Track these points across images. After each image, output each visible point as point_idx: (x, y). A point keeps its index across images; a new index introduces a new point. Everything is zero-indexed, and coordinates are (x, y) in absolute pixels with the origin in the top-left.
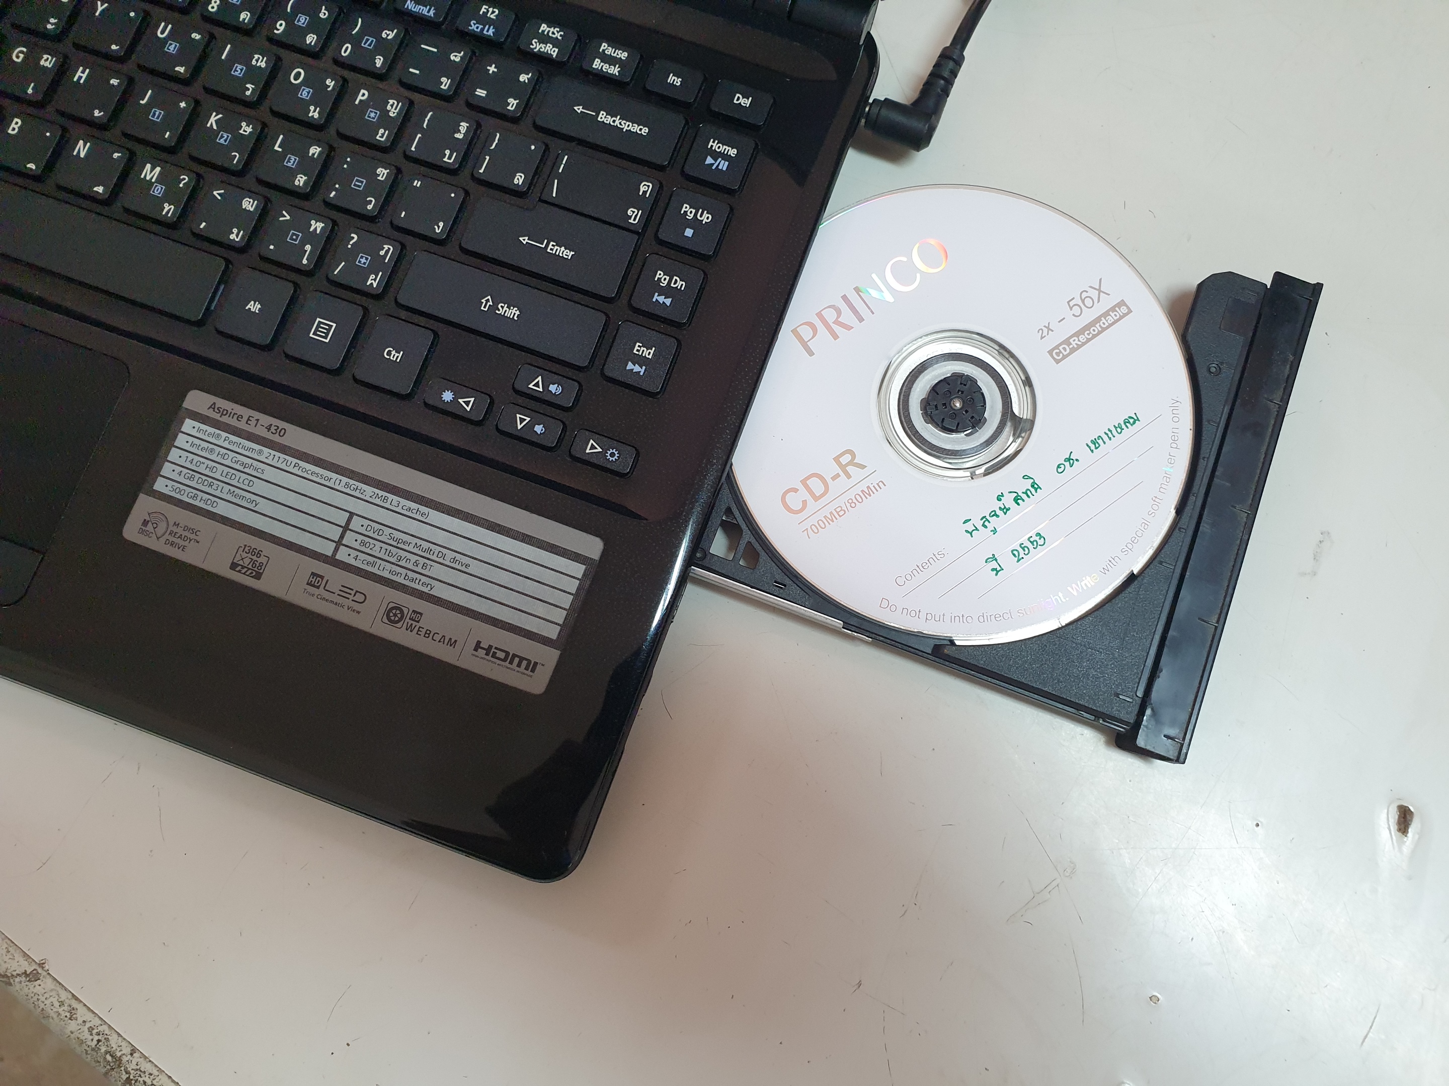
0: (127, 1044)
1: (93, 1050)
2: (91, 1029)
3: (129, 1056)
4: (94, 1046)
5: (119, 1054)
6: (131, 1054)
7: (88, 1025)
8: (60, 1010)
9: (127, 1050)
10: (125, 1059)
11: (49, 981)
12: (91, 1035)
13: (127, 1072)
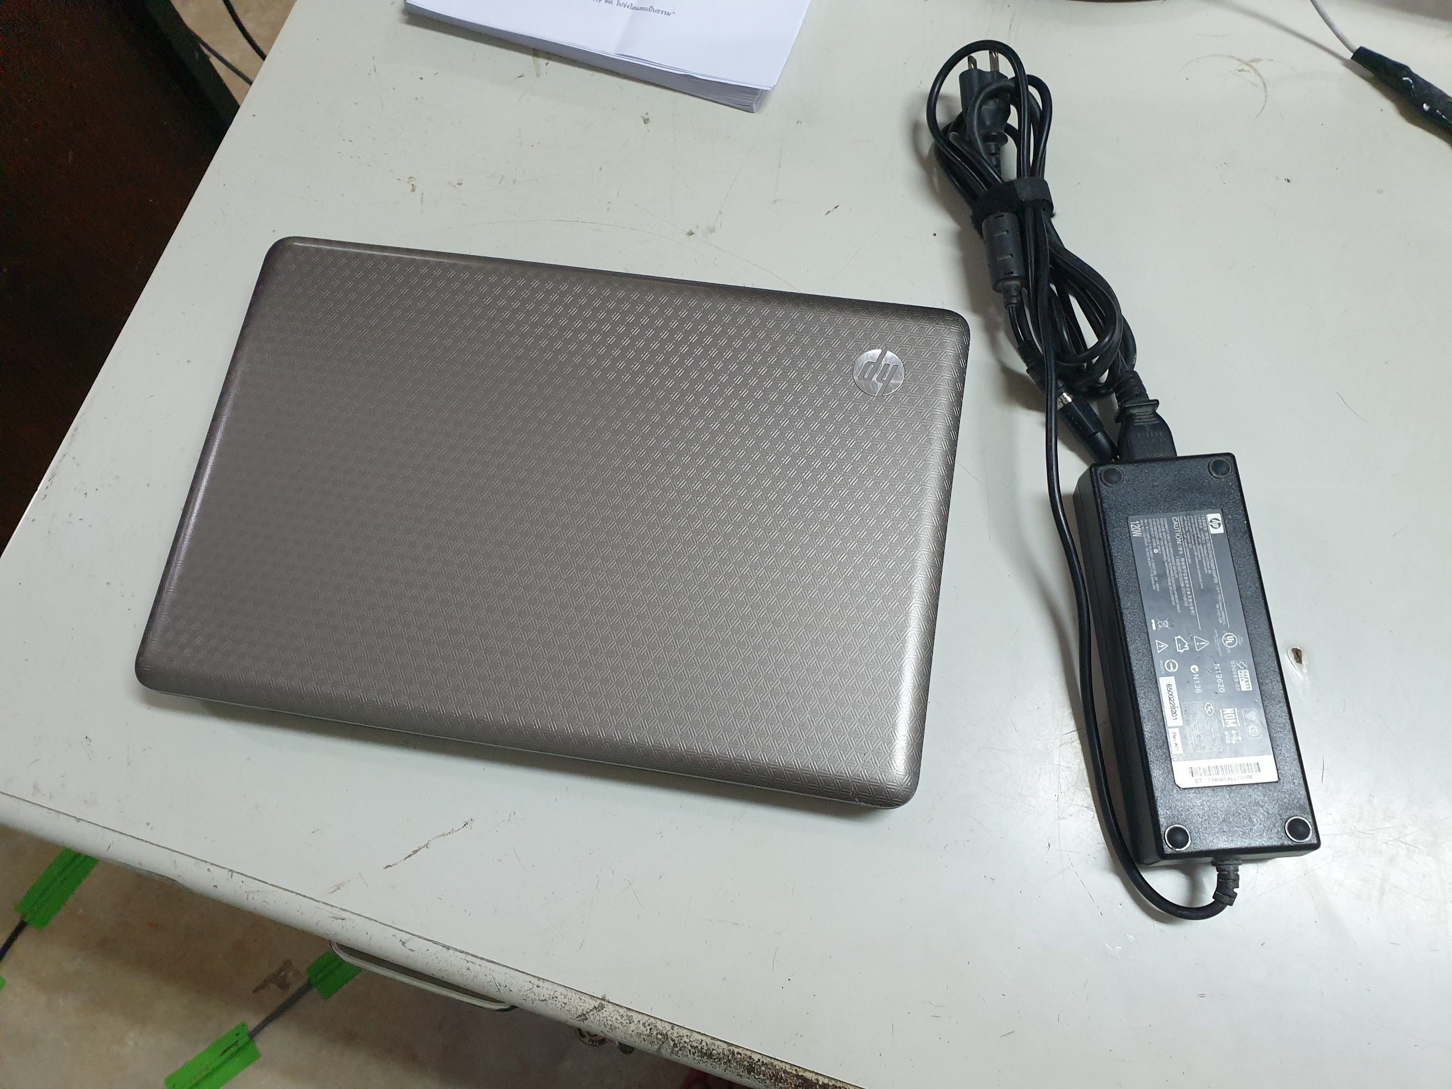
0: (668, 1024)
1: (648, 1036)
2: (644, 1024)
3: (671, 1031)
4: (648, 1033)
5: (665, 1032)
6: (672, 1029)
7: (641, 1022)
8: (622, 1021)
9: (669, 1027)
10: (669, 1033)
11: (610, 1006)
12: (645, 1027)
13: (673, 1040)
